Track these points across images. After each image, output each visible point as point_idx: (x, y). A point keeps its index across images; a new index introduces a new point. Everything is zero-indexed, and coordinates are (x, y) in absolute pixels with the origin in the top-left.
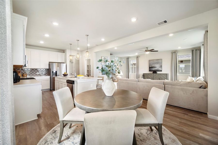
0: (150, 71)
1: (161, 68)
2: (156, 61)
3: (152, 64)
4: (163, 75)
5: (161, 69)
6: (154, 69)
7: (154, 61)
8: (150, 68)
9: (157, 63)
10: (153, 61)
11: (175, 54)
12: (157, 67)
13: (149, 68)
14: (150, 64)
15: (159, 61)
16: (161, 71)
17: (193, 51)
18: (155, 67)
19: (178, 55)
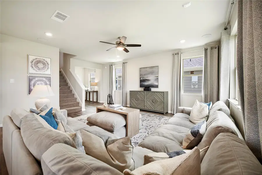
0: (141, 86)
1: (157, 82)
2: (151, 70)
3: (145, 75)
4: (158, 94)
5: (156, 84)
6: (146, 83)
7: (148, 69)
8: (141, 81)
9: (152, 73)
10: (145, 69)
11: (178, 57)
12: (152, 80)
13: (140, 83)
14: (142, 74)
15: (154, 69)
16: (157, 87)
17: (206, 50)
18: (148, 80)
19: (183, 59)
